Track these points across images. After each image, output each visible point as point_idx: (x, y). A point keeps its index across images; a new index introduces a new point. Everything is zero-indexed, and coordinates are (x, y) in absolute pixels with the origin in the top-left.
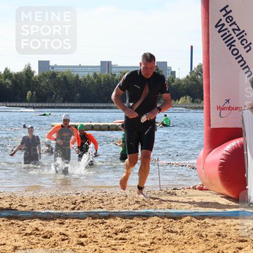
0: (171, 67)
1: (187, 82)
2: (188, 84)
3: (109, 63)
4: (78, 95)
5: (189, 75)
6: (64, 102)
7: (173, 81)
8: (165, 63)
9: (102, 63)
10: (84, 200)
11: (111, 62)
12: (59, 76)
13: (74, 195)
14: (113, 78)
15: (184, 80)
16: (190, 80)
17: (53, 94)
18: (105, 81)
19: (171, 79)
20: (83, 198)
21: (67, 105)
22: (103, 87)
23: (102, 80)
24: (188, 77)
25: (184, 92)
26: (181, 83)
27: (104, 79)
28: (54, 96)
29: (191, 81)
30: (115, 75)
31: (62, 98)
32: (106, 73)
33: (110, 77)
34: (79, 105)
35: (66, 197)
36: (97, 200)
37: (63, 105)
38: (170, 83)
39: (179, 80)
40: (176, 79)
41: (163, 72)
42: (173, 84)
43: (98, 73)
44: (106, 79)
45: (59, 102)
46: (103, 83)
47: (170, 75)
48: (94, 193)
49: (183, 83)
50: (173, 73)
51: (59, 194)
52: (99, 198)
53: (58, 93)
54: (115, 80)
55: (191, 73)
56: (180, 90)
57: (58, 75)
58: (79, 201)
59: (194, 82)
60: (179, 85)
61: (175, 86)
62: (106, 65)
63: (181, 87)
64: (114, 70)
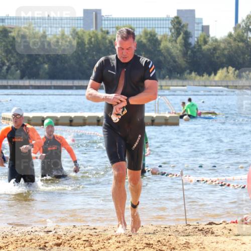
0: (202, 19)
1: (229, 43)
2: (231, 47)
3: (97, 13)
4: (46, 66)
5: (233, 32)
6: (22, 78)
7: (205, 42)
8: (192, 12)
9: (86, 12)
10: (59, 241)
11: (100, 10)
12: (12, 34)
13: (42, 234)
14: (104, 38)
15: (225, 41)
16: (235, 40)
17: (4, 64)
18: (90, 42)
19: (202, 39)
20: (58, 238)
21: (27, 82)
22: (88, 53)
23: (86, 41)
24: (230, 35)
25: (224, 60)
26: (219, 46)
27: (90, 40)
28: (5, 68)
29: (237, 43)
30: (108, 33)
31: (18, 71)
32: (93, 29)
33: (100, 37)
34: (48, 83)
35: (28, 237)
36: (81, 242)
37: (21, 83)
38: (200, 46)
39: (216, 40)
40: (210, 39)
41: (189, 26)
42: (205, 47)
43: (79, 30)
44: (93, 39)
45: (15, 79)
46: (87, 46)
47: (200, 32)
48: (76, 231)
49: (222, 46)
50: (206, 29)
51: (16, 233)
52: (84, 238)
53: (12, 64)
54: (107, 41)
55: (235, 29)
56: (218, 58)
57: (11, 32)
58: (51, 243)
59: (241, 44)
60: (215, 49)
61: (209, 50)
62: (93, 16)
63: (219, 51)
64: (105, 25)
